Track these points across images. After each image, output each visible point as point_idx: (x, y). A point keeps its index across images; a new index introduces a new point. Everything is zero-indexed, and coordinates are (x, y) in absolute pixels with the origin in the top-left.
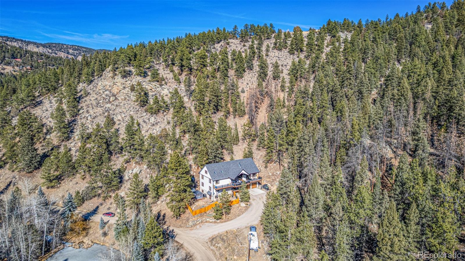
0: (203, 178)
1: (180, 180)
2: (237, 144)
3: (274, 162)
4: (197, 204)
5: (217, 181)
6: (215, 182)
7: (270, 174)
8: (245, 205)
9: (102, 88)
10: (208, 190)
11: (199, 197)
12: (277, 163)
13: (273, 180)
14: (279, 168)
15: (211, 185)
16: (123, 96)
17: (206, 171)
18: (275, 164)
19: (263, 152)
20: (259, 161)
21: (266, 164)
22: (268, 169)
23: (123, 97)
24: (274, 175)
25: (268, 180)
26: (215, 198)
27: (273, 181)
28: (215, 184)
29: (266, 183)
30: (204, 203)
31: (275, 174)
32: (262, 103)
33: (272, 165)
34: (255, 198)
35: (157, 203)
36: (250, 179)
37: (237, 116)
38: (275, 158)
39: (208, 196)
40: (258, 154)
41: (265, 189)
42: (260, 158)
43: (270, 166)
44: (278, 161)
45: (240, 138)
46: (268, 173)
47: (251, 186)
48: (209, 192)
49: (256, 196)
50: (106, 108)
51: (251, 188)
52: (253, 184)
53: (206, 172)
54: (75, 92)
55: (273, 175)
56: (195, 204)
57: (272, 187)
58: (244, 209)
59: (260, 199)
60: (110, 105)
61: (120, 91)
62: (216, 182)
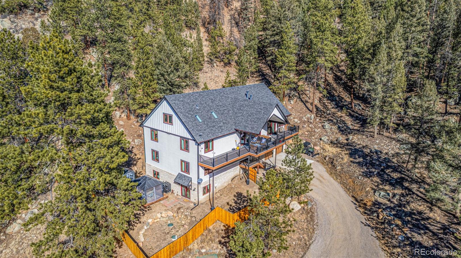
0: (155, 137)
1: (85, 148)
4: (148, 219)
5: (208, 144)
6: (203, 146)
8: (299, 207)
10: (176, 170)
11: (151, 196)
15: (191, 157)
17: (165, 115)
26: (204, 193)
28: (202, 153)
30: (170, 214)
35: (9, 230)
39: (177, 189)
41: (308, 152)
48: (179, 176)
51: (274, 153)
53: (168, 119)
56: (143, 219)
57: (317, 148)
62: (207, 147)
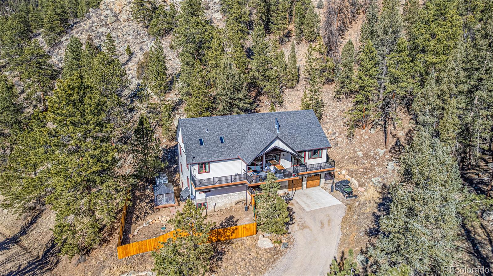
2: (292, 87)
3: (370, 126)
5: (203, 166)
6: (196, 167)
7: (360, 154)
8: (271, 245)
9: (105, 7)
10: (186, 184)
12: (379, 128)
13: (366, 168)
14: (382, 140)
16: (125, 14)
18: (372, 131)
19: (347, 104)
20: (336, 122)
21: (352, 128)
22: (355, 141)
23: (125, 17)
24: (370, 156)
25: (353, 168)
27: (366, 173)
28: (195, 173)
29: (347, 177)
31: (372, 153)
32: (354, 22)
33: (366, 133)
34: (308, 221)
36: (302, 165)
37: (304, 42)
38: (374, 116)
40: (336, 107)
41: (343, 192)
42: (337, 116)
43: (361, 135)
44: (382, 123)
45: (302, 76)
46: (355, 151)
47: (305, 183)
48: (186, 189)
49: (313, 213)
50: (98, 33)
51: (305, 186)
52: (309, 178)
54: (62, 12)
55: (366, 156)
57: (361, 189)
58: (265, 257)
59: (322, 225)
60: (106, 29)
61: (123, 8)
62: (201, 169)
